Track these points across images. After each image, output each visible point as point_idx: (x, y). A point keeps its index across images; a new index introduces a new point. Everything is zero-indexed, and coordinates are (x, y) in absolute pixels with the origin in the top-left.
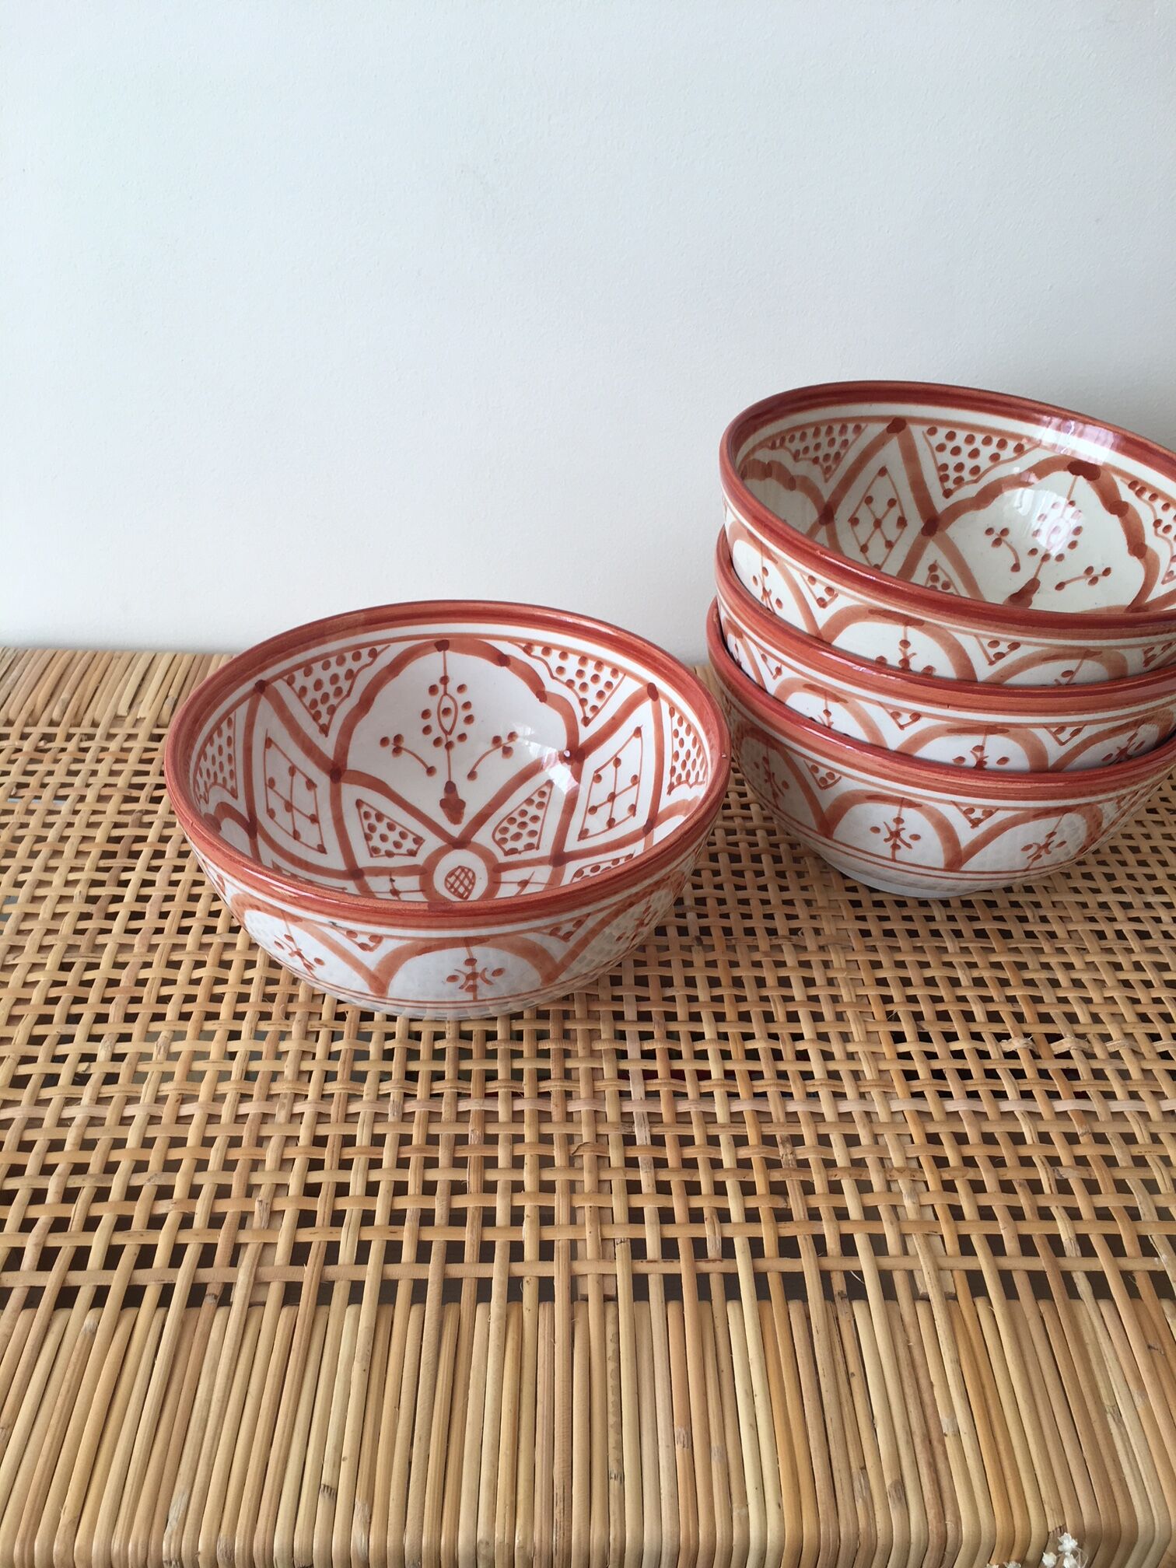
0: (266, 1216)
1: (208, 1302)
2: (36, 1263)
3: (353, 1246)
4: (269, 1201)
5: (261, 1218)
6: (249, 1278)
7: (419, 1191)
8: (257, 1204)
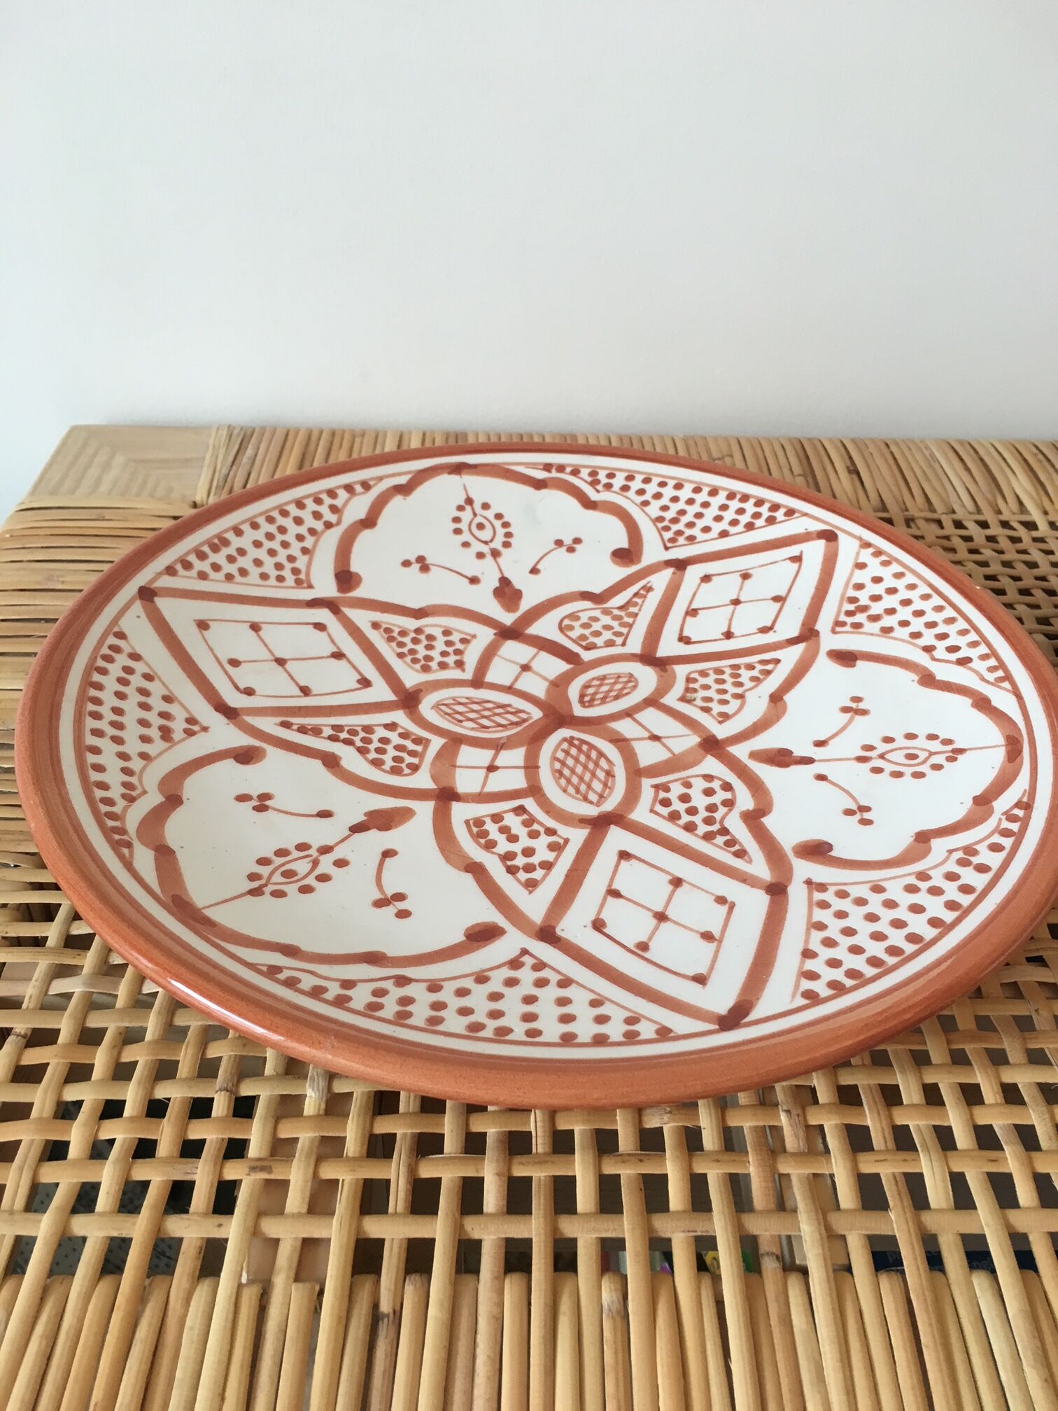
0: (802, 1134)
1: (770, 1266)
2: (505, 1202)
3: (944, 1181)
4: (799, 1111)
5: (796, 1136)
6: (820, 1231)
7: (1000, 1098)
8: (783, 1118)
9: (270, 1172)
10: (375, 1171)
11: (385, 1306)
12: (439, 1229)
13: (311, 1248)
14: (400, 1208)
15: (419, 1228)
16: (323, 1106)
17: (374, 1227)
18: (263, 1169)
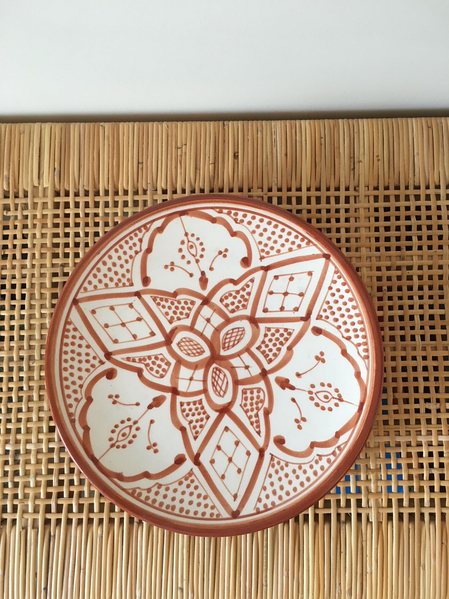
1: (136, 523)
2: (78, 510)
9: (24, 503)
10: (48, 502)
11: (52, 534)
12: (63, 517)
13: (35, 521)
14: (54, 512)
15: (58, 516)
16: (35, 485)
17: (48, 516)
18: (22, 503)
